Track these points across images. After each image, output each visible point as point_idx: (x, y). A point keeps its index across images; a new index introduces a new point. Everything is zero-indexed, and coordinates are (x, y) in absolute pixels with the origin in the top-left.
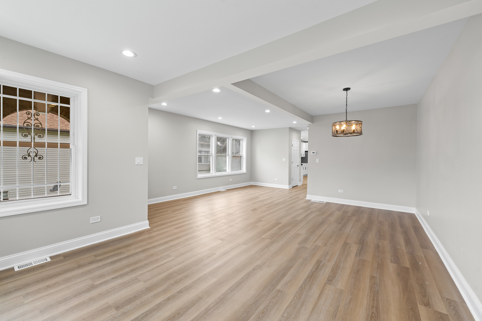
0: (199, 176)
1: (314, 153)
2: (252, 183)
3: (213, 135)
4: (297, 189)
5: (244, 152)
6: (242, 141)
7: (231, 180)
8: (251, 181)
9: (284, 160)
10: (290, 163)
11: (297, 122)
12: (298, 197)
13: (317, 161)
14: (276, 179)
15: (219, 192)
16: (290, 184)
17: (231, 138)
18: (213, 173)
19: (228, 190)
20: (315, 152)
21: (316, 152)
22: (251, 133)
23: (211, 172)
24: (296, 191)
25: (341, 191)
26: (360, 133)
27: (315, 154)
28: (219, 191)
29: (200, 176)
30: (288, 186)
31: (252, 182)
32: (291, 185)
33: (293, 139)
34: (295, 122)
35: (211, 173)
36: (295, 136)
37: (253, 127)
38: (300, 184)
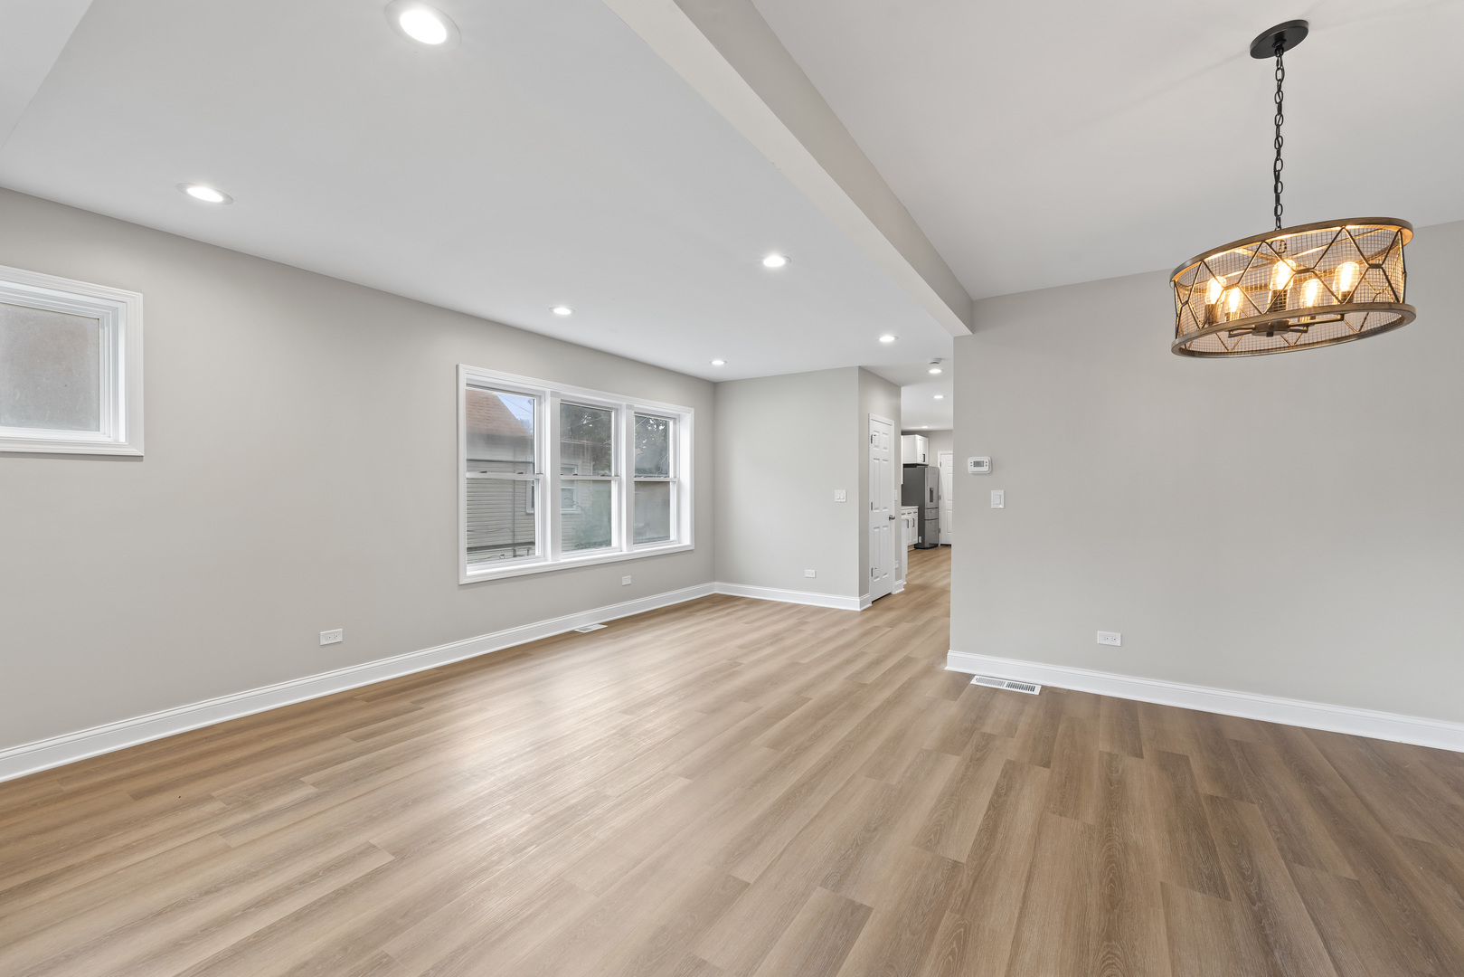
0: (468, 573)
1: (977, 464)
2: (718, 588)
3: (544, 392)
4: (890, 609)
5: (682, 466)
6: (675, 424)
7: (627, 580)
8: (714, 581)
9: (840, 495)
10: (866, 507)
11: (897, 338)
12: (908, 661)
13: (997, 499)
14: (810, 573)
15: (571, 638)
16: (863, 590)
17: (629, 407)
18: (547, 554)
19: (612, 625)
20: (986, 459)
21: (991, 463)
22: (712, 393)
23: (538, 550)
24: (892, 624)
25: (1108, 638)
26: (1401, 314)
27: (985, 469)
28: (573, 632)
29: (475, 571)
30: (857, 599)
31: (716, 583)
32: (866, 596)
33: (873, 416)
34: (887, 339)
35: (538, 557)
36: (879, 404)
37: (717, 366)
38: (897, 587)
